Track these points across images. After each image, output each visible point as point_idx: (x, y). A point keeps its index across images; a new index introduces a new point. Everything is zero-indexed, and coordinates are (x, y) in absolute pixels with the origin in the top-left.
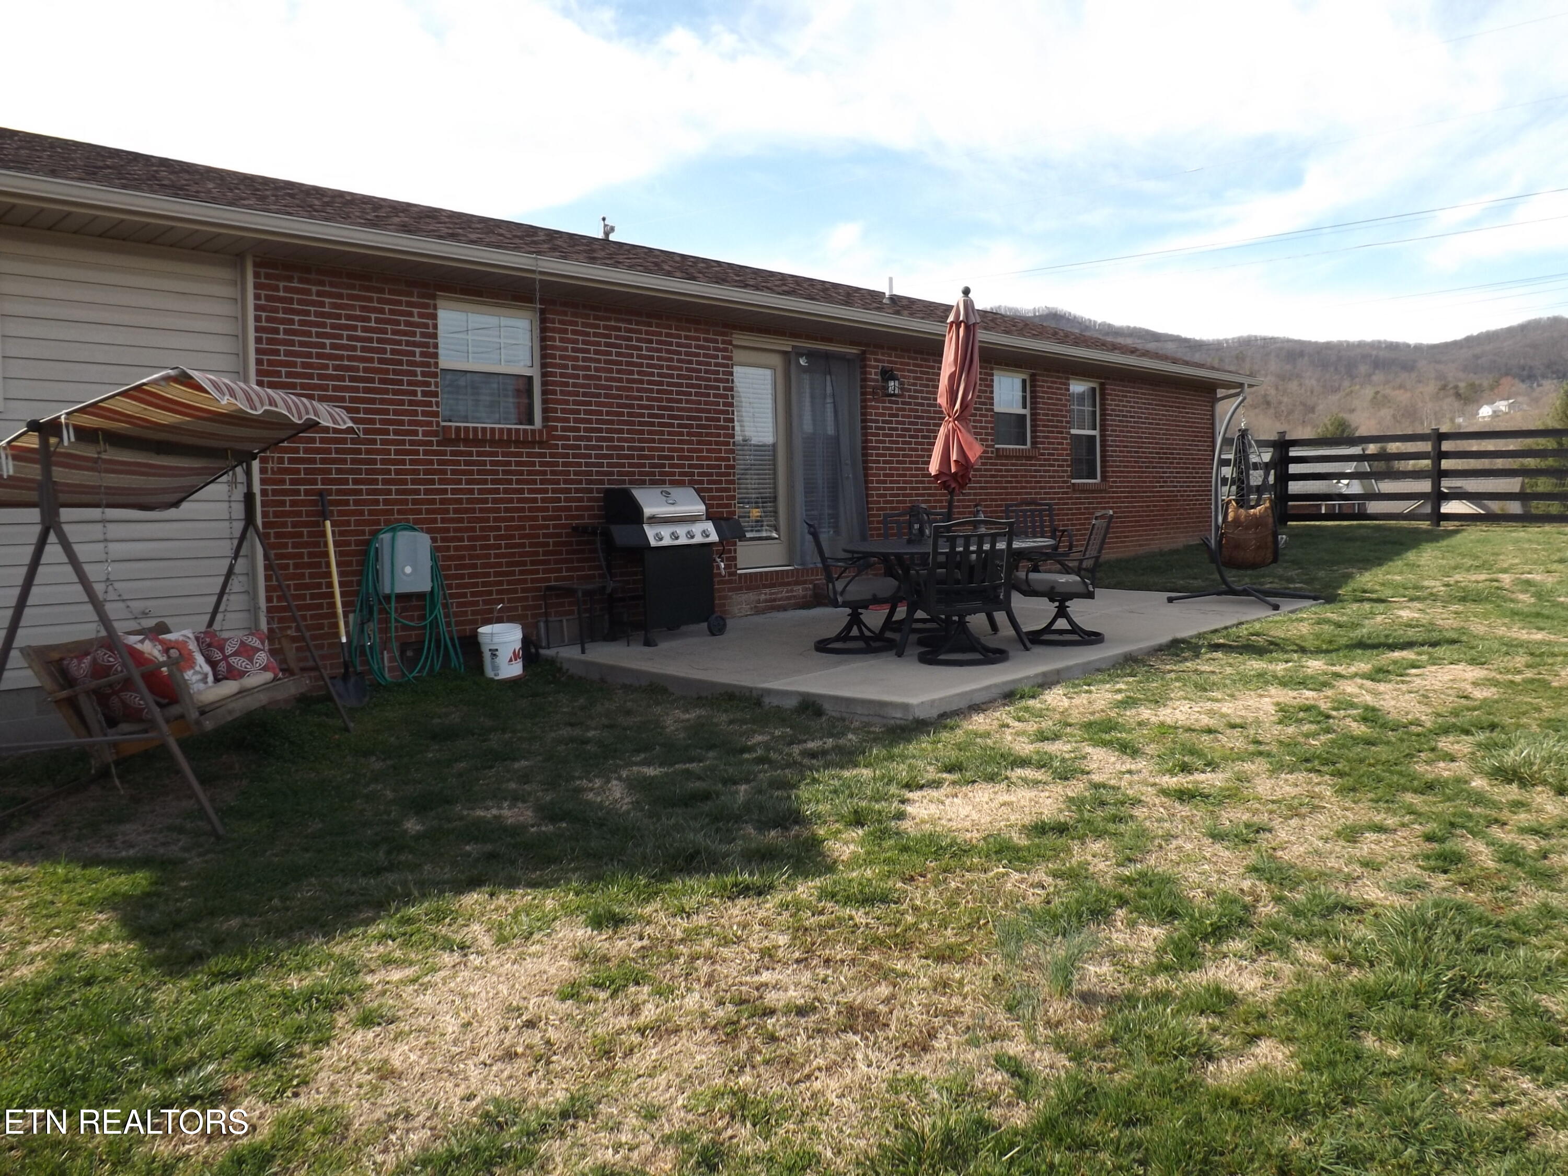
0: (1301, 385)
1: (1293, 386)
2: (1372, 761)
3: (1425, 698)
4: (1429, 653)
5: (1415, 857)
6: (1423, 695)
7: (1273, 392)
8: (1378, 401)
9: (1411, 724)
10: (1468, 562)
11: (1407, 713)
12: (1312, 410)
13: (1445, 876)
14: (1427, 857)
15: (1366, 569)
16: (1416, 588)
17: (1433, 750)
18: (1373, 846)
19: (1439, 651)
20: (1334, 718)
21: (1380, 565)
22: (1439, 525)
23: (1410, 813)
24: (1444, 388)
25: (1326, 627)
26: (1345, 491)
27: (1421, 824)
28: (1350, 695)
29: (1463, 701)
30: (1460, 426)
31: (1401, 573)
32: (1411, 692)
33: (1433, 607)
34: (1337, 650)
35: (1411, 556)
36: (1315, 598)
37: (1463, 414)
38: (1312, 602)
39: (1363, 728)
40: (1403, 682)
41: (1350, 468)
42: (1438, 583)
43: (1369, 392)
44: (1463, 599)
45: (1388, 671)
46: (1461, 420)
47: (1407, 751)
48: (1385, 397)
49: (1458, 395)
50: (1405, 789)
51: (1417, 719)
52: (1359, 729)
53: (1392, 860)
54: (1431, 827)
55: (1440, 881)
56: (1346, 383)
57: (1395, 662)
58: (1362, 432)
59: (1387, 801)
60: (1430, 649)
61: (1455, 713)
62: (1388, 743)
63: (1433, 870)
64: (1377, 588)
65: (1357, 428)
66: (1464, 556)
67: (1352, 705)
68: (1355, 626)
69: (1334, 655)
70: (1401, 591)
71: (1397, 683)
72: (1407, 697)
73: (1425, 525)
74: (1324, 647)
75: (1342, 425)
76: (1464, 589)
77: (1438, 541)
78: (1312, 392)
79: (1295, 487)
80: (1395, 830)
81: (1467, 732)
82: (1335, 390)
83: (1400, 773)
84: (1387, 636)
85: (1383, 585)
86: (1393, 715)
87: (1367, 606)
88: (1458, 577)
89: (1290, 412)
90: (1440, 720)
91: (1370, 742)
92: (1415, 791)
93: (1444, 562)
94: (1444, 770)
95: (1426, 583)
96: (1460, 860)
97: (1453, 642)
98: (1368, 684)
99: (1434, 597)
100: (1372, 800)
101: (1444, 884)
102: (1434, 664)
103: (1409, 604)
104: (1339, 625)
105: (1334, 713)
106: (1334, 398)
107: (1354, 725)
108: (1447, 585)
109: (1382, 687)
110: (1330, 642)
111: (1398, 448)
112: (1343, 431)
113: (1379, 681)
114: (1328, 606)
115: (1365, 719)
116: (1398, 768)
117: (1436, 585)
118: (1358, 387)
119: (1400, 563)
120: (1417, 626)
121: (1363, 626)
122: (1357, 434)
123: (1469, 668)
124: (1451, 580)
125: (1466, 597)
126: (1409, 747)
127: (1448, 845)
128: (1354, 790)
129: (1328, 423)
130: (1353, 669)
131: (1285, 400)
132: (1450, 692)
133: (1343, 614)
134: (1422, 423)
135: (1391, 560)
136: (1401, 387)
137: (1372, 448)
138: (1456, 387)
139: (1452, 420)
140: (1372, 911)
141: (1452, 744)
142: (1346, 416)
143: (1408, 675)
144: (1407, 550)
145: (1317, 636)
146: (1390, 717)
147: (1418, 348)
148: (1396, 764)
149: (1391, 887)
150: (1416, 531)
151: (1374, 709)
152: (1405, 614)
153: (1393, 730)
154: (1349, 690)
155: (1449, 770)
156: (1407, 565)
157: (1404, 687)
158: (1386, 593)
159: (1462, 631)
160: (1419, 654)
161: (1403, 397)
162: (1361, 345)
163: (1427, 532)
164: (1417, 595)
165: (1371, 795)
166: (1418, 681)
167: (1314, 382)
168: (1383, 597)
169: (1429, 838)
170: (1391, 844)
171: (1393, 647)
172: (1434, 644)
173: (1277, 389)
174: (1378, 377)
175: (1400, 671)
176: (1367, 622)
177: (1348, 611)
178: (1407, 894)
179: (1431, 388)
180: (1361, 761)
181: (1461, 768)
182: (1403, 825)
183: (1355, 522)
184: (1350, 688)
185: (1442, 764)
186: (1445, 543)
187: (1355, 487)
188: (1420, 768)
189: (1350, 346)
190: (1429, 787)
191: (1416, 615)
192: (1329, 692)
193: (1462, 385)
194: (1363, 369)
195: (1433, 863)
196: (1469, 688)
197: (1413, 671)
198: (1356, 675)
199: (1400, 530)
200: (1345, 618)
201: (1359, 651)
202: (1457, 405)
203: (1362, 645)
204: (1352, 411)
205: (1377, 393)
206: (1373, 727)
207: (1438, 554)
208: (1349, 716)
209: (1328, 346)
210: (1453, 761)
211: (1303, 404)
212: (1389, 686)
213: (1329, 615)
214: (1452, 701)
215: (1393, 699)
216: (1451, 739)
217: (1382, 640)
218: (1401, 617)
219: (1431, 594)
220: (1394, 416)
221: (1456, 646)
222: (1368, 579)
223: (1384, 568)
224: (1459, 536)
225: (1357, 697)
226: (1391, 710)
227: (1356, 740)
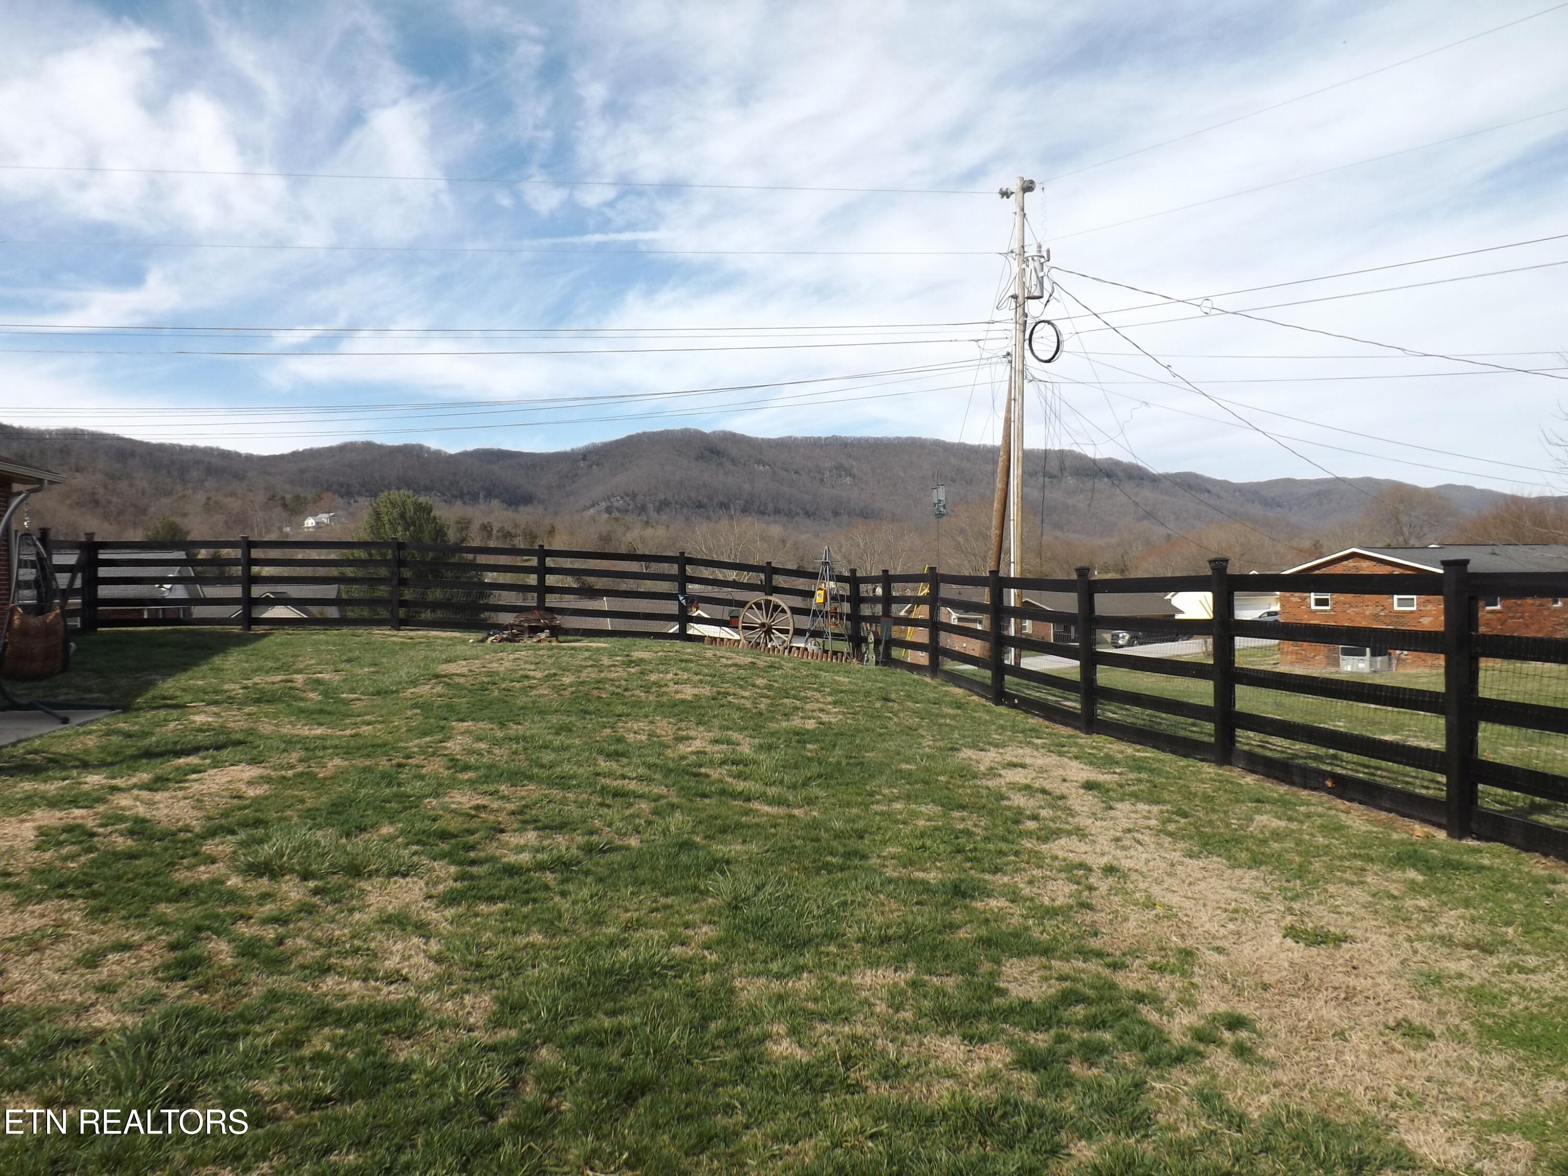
0: (131, 485)
1: (123, 486)
2: (130, 876)
3: (199, 803)
4: (212, 756)
5: (155, 971)
6: (198, 800)
7: (101, 491)
8: (210, 507)
9: (180, 830)
10: (270, 664)
11: (178, 820)
12: (144, 511)
13: (183, 984)
14: (167, 967)
15: (170, 675)
16: (216, 692)
17: (196, 854)
18: (114, 967)
19: (224, 754)
20: (99, 835)
21: (185, 670)
22: (250, 629)
23: (159, 925)
24: (272, 498)
25: (114, 738)
26: (167, 595)
27: (168, 934)
28: (123, 809)
29: (235, 801)
30: (287, 535)
31: (204, 678)
32: (185, 798)
33: (228, 709)
34: (122, 762)
35: (217, 660)
36: (112, 708)
37: (290, 524)
38: (108, 712)
39: (129, 842)
40: (181, 789)
41: (173, 572)
42: (237, 686)
43: (201, 497)
44: (258, 701)
45: (168, 780)
46: (288, 529)
47: (169, 860)
48: (216, 503)
49: (285, 506)
50: (159, 900)
51: (188, 825)
52: (122, 843)
53: (130, 978)
54: (178, 935)
55: (179, 988)
56: (179, 487)
57: (177, 769)
58: (194, 536)
59: (139, 917)
60: (215, 753)
61: (225, 814)
62: (151, 854)
63: (172, 979)
64: (178, 693)
65: (188, 533)
66: (266, 658)
67: (121, 819)
68: (145, 735)
69: (116, 769)
70: (201, 695)
71: (175, 790)
72: (181, 803)
73: (236, 629)
74: (109, 759)
75: (173, 528)
76: (261, 691)
77: (245, 645)
78: (143, 494)
79: (104, 591)
80: (141, 945)
81: (233, 832)
82: (170, 493)
83: (158, 884)
84: (175, 743)
85: (184, 690)
86: (165, 824)
87: (162, 713)
88: (257, 679)
89: (120, 513)
90: (212, 823)
91: (132, 856)
92: (169, 900)
93: (247, 665)
94: (204, 873)
95: (226, 687)
96: (199, 965)
97: (239, 743)
98: (145, 794)
99: (231, 700)
100: (123, 918)
101: (179, 992)
102: (215, 767)
103: (206, 709)
104: (128, 735)
105: (101, 830)
106: (166, 501)
107: (120, 840)
108: (246, 688)
109: (158, 796)
110: (116, 754)
111: (228, 554)
112: (175, 535)
113: (156, 790)
114: (121, 716)
115: (131, 833)
116: (157, 879)
117: (234, 688)
118: (190, 491)
119: (205, 667)
120: (208, 730)
121: (153, 734)
122: (189, 539)
123: (248, 768)
124: (249, 683)
125: (261, 698)
126: (171, 856)
127: (194, 950)
128: (106, 910)
129: (159, 525)
130: (134, 780)
131: (115, 499)
132: (225, 793)
133: (136, 723)
134: (253, 531)
135: (197, 665)
136: (233, 494)
137: (203, 554)
138: (283, 498)
139: (280, 529)
140: (100, 1039)
141: (217, 846)
142: (178, 520)
143: (186, 781)
144: (213, 655)
145: (103, 749)
146: (159, 827)
147: (249, 458)
148: (155, 875)
149: (126, 1008)
150: (228, 635)
151: (144, 821)
152: (199, 719)
153: (159, 840)
154: (124, 803)
155: (209, 873)
156: (212, 669)
157: (180, 794)
158: (188, 698)
159: (251, 732)
160: (205, 758)
161: (234, 504)
162: (194, 450)
163: (237, 636)
164: (217, 698)
165: (123, 913)
166: (196, 786)
167: (144, 484)
168: (182, 702)
169: (173, 947)
170: (134, 961)
171: (178, 754)
172: (218, 748)
173: (106, 488)
174: (210, 484)
175: (182, 776)
176: (158, 729)
177: (142, 720)
178: (140, 1011)
179: (261, 498)
180: (119, 878)
181: (219, 869)
182: (150, 938)
183: (169, 628)
184: (124, 801)
185: (202, 868)
186: (251, 647)
187: (180, 592)
188: (177, 876)
189: (182, 450)
190: (184, 893)
191: (210, 719)
192: (101, 808)
193: (288, 497)
194: (195, 474)
195: (172, 972)
196: (243, 787)
197: (194, 776)
198: (135, 786)
199: (211, 634)
200: (137, 728)
201: (144, 761)
202: (285, 515)
203: (149, 754)
204: (185, 515)
205: (209, 499)
206: (140, 840)
207: (243, 657)
208: (116, 831)
209: (160, 448)
210: (213, 862)
211: (135, 506)
212: (167, 794)
213: (122, 725)
214: (225, 802)
215: (167, 807)
216: (217, 840)
217: (170, 747)
218: (194, 722)
219: (229, 697)
220: (226, 523)
221: (240, 748)
222: (169, 686)
223: (190, 673)
224: (266, 640)
225: (130, 809)
226: (163, 818)
227: (118, 856)
